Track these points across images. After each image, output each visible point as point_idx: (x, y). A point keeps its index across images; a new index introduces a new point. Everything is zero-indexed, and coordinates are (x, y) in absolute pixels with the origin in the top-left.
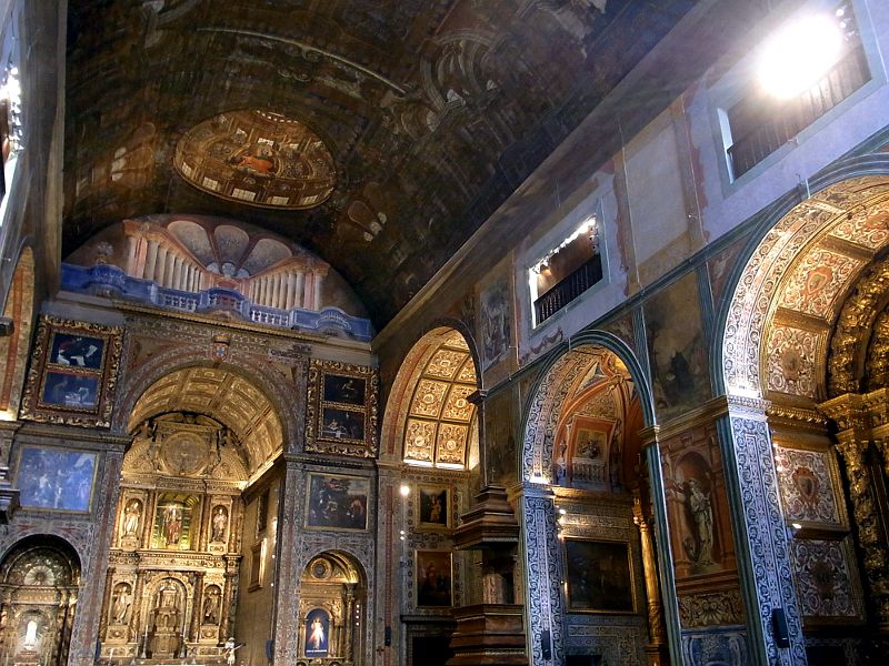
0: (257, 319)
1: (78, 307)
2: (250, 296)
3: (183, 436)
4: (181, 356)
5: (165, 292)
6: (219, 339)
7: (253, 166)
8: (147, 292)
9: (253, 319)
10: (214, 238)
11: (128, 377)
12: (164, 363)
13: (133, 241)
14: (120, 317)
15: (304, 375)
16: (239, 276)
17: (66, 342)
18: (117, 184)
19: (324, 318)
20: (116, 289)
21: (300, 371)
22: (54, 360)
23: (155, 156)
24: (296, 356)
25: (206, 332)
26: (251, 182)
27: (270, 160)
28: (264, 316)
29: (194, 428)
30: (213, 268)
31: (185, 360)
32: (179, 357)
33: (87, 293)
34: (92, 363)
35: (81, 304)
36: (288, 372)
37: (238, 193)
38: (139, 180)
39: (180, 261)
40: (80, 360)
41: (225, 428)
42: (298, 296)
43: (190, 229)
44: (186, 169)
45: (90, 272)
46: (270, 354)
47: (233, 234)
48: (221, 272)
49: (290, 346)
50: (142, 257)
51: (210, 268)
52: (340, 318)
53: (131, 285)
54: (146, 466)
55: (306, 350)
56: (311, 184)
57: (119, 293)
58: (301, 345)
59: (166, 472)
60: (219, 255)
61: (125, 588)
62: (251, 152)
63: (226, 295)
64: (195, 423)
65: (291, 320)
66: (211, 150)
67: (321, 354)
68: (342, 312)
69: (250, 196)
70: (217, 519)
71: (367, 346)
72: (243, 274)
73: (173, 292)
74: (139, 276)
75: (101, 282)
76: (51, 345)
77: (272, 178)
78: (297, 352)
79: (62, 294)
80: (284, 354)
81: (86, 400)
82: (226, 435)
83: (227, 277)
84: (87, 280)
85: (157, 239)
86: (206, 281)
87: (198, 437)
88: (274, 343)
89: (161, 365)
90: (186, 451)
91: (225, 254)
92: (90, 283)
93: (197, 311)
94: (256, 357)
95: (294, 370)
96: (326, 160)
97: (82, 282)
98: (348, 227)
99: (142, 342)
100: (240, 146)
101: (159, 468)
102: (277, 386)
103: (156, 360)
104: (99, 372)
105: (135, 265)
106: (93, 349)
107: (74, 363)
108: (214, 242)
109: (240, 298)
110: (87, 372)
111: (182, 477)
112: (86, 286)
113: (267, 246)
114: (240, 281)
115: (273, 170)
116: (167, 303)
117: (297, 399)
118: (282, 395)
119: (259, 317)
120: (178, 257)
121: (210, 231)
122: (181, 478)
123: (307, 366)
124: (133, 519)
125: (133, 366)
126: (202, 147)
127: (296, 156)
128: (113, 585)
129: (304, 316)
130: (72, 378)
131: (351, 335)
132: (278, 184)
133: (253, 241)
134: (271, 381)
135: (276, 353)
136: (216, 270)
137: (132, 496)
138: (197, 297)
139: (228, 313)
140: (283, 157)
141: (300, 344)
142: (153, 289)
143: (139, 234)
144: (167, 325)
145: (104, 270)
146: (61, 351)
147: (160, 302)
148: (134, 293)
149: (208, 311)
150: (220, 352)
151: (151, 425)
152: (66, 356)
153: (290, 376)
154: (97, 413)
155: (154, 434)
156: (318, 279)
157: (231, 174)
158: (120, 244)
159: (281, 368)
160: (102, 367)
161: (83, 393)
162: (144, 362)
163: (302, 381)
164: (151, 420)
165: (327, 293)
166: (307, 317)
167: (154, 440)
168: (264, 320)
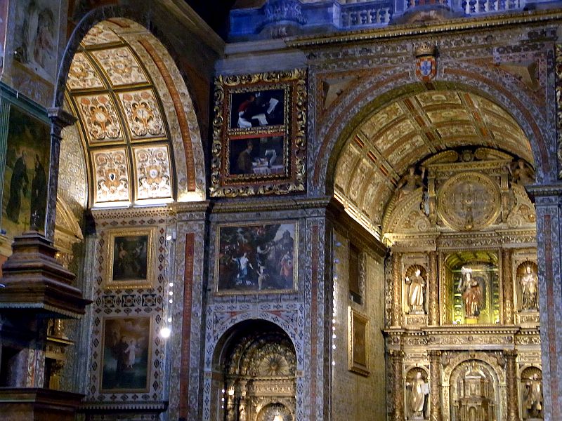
0: (473, 10)
1: (252, 58)
3: (464, 178)
4: (379, 84)
5: (350, 9)
8: (328, 17)
9: (468, 11)
11: (319, 125)
12: (360, 97)
14: (300, 56)
15: (549, 71)
17: (248, 103)
20: (293, 23)
21: (543, 66)
22: (235, 124)
24: (534, 48)
25: (405, 47)
28: (482, 3)
29: (475, 166)
31: (384, 90)
32: (376, 87)
33: (261, 39)
34: (275, 119)
35: (255, 53)
36: (523, 71)
40: (262, 119)
41: (516, 158)
45: (262, 11)
46: (496, 54)
49: (523, 34)
53: (309, 13)
54: (421, 224)
55: (549, 35)
57: (296, 27)
58: (539, 29)
59: (448, 227)
61: (419, 375)
64: (476, 159)
70: (525, 280)
73: (360, 7)
75: (275, 20)
76: (229, 108)
78: (535, 41)
79: (230, 48)
80: (516, 49)
81: (275, 163)
82: (518, 167)
84: (260, 22)
87: (483, 177)
88: (499, 37)
89: (355, 102)
90: (470, 196)
92: (264, 24)
93: (392, 22)
94: (478, 62)
95: (533, 68)
97: (255, 27)
99: (328, 80)
101: (439, 223)
102: (509, 95)
103: (348, 99)
104: (282, 129)
106: (274, 102)
107: (256, 123)
110: (270, 131)
111: (470, 230)
112: (258, 30)
116: (354, 23)
117: (542, 108)
118: (519, 106)
119: (477, 6)
122: (468, 234)
124: (417, 290)
125: (323, 113)
128: (405, 371)
130: (256, 141)
134: (501, 90)
135: (505, 50)
137: (412, 262)
139: (432, 13)
142: (335, 10)
144: (356, 51)
146: (241, 113)
147: (344, 23)
148: (314, 22)
149: (406, 18)
150: (425, 68)
151: (418, 172)
152: (247, 117)
153: (527, 78)
154: (288, 177)
155: (425, 182)
159: (514, 69)
160: (286, 120)
161: (269, 157)
162: (334, 104)
163: (546, 80)
164: (417, 167)
167: (425, 190)
168: (482, 8)
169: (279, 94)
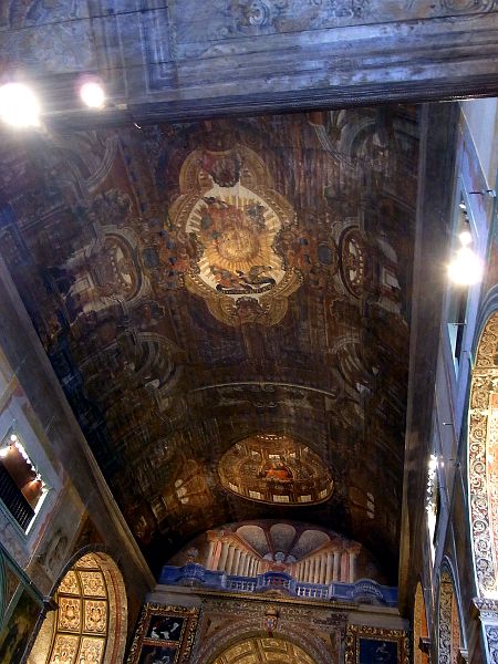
0: (301, 594)
1: (170, 595)
2: (297, 576)
4: (241, 627)
5: (232, 579)
6: (270, 612)
7: (275, 476)
8: (219, 580)
9: (299, 594)
10: (270, 536)
11: (200, 646)
12: (229, 633)
13: (212, 544)
14: (198, 600)
15: (342, 640)
16: (289, 561)
17: (161, 623)
18: (188, 505)
19: (358, 589)
20: (198, 580)
21: (338, 636)
22: (149, 635)
23: (206, 482)
24: (334, 623)
25: (260, 608)
26: (281, 488)
27: (283, 469)
28: (307, 591)
30: (268, 557)
31: (244, 631)
32: (239, 628)
33: (177, 585)
34: (174, 636)
35: (172, 593)
36: (327, 637)
37: (277, 499)
38: (203, 501)
39: (244, 555)
40: (166, 634)
42: (335, 572)
43: (253, 531)
44: (234, 488)
45: (181, 570)
46: (312, 623)
47: (284, 530)
48: (275, 560)
49: (329, 614)
50: (218, 555)
51: (266, 557)
52: (372, 587)
53: (208, 576)
55: (343, 618)
56: (318, 480)
57: (200, 583)
60: (273, 547)
62: (269, 466)
63: (277, 577)
65: (330, 593)
66: (242, 470)
67: (356, 620)
68: (374, 582)
69: (285, 499)
71: (395, 611)
72: (291, 558)
73: (238, 579)
74: (215, 569)
75: (188, 576)
76: (148, 624)
77: (292, 483)
78: (335, 620)
79: (159, 587)
80: (324, 623)
83: (279, 563)
84: (179, 576)
85: (228, 541)
86: (263, 568)
88: (315, 613)
89: (225, 636)
91: (278, 546)
92: (181, 577)
93: (254, 591)
94: (301, 625)
95: (333, 636)
96: (317, 460)
97: (175, 578)
98: (357, 510)
99: (212, 619)
100: (260, 463)
102: (318, 651)
103: (221, 633)
104: (177, 644)
105: (213, 562)
106: (176, 625)
107: (162, 637)
108: (270, 538)
109: (288, 578)
110: (170, 643)
112: (177, 580)
113: (310, 535)
114: (288, 565)
115: (290, 476)
116: (233, 587)
118: (323, 659)
119: (304, 592)
120: (243, 552)
121: (267, 530)
123: (344, 631)
125: (204, 638)
126: (235, 469)
127: (298, 462)
129: (340, 589)
130: (159, 649)
131: (383, 602)
132: (298, 486)
133: (299, 533)
134: (314, 647)
135: (317, 621)
136: (270, 559)
138: (255, 580)
139: (278, 591)
140: (291, 465)
141: (337, 612)
142: (223, 577)
143: (216, 539)
144: (230, 604)
145: (192, 567)
146: (154, 628)
147: (228, 586)
148: (210, 582)
149: (263, 590)
150: (270, 623)
152: (157, 632)
153: (329, 642)
156: (352, 556)
157: (265, 485)
158: (203, 548)
159: (322, 635)
160: (181, 639)
161: (165, 661)
162: (213, 633)
163: (340, 646)
165: (360, 568)
166: (343, 589)
168: (307, 594)
169: (180, 621)
